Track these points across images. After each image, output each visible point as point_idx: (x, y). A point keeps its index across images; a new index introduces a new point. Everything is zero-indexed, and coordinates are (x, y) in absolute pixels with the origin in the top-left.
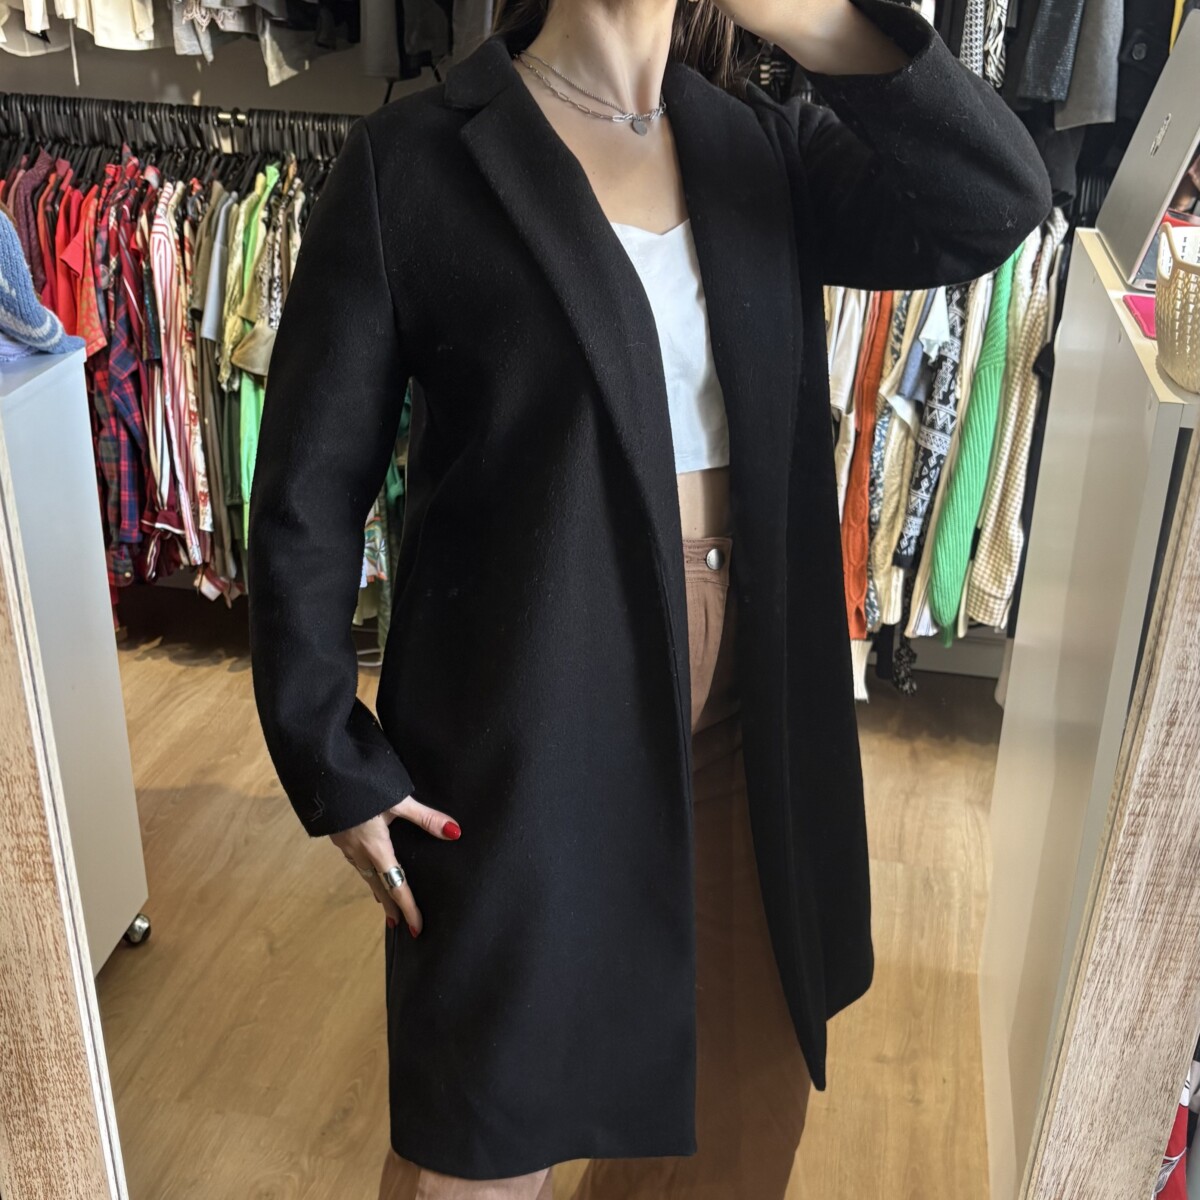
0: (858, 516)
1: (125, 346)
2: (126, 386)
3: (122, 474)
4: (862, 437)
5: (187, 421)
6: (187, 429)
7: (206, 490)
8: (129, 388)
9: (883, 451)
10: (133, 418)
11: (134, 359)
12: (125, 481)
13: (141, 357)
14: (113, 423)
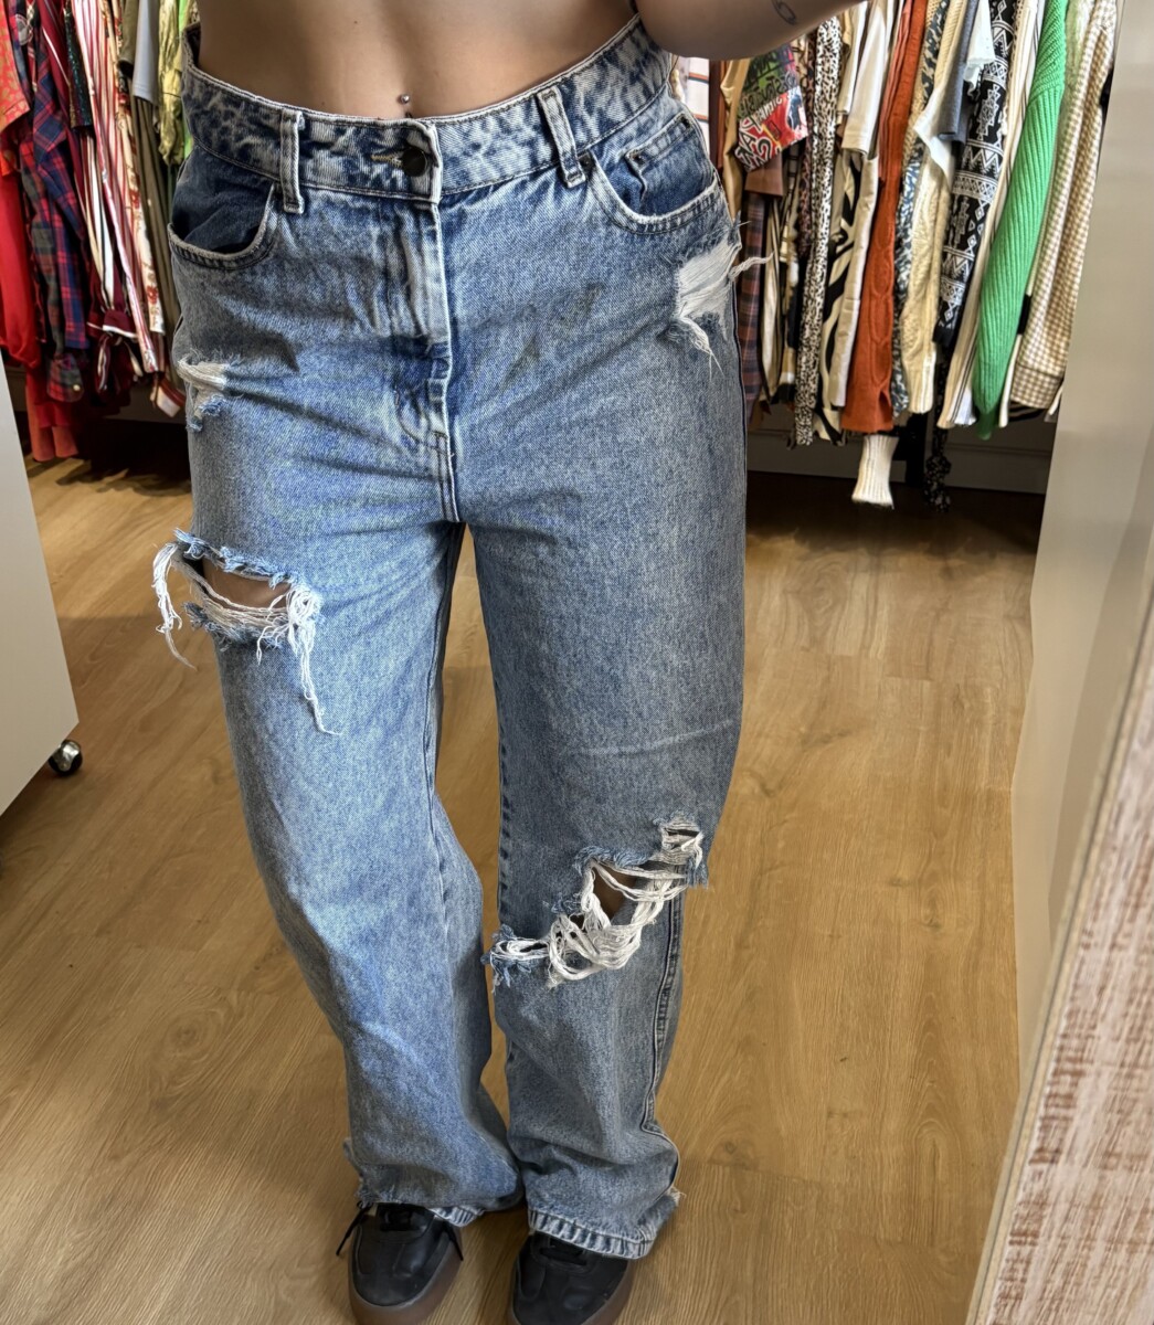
0: (882, 285)
1: (51, 112)
2: (55, 160)
3: (61, 266)
4: (887, 188)
5: (127, 203)
6: (128, 212)
7: (154, 285)
8: (59, 164)
9: (911, 204)
10: (66, 200)
11: (61, 129)
12: (65, 275)
13: (69, 124)
14: (45, 207)
